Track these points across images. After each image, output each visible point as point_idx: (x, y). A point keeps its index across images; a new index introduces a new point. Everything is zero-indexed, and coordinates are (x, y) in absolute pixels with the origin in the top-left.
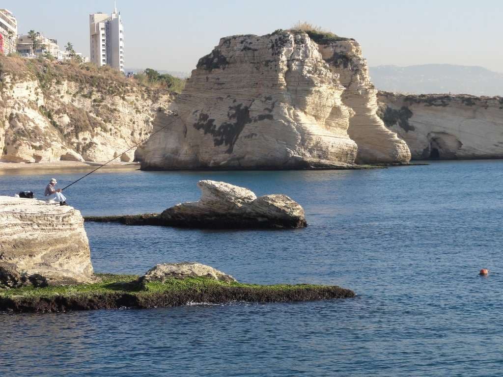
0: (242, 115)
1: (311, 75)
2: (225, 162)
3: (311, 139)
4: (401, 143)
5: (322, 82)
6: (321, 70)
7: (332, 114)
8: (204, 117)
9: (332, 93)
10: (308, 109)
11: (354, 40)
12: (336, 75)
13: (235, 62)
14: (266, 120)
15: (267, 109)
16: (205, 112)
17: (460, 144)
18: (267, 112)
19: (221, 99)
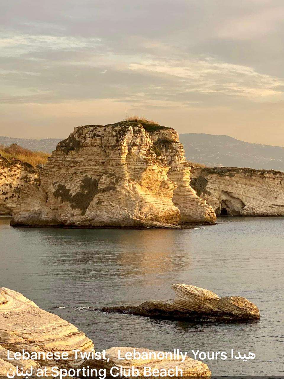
0: (92, 186)
1: (146, 157)
2: (79, 222)
3: (146, 206)
4: (209, 208)
5: (154, 162)
7: (161, 186)
8: (62, 187)
9: (161, 171)
10: (144, 183)
11: (173, 129)
13: (87, 146)
14: (111, 191)
15: (112, 183)
16: (63, 184)
17: (244, 205)
18: (112, 185)
19: (75, 173)
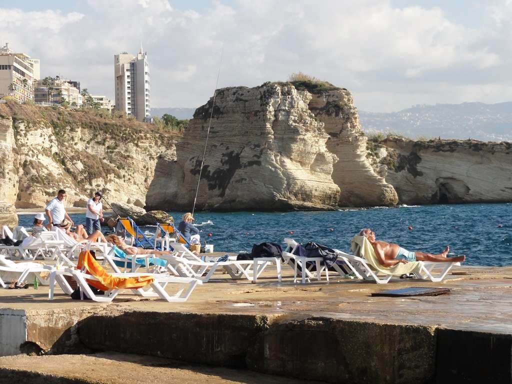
0: (234, 161)
1: (297, 124)
2: (218, 205)
3: (296, 184)
4: (388, 187)
5: (307, 131)
6: (306, 119)
7: (316, 160)
8: (200, 163)
9: (317, 141)
10: (294, 155)
11: (346, 90)
12: (321, 124)
13: (227, 112)
14: (254, 166)
15: (255, 156)
16: (201, 159)
17: (468, 189)
18: (256, 159)
19: (215, 146)
